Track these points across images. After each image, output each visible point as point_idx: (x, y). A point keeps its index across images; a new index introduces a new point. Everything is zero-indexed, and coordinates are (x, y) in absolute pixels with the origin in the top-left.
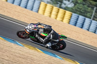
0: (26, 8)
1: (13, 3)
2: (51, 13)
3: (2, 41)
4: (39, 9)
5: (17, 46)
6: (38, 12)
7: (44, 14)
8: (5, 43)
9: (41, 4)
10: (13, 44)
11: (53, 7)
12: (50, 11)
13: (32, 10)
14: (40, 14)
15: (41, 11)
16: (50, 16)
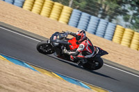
0: (95, 33)
1: (76, 27)
2: (130, 41)
3: (59, 81)
4: (113, 35)
5: (81, 88)
6: (112, 40)
7: (120, 43)
8: (65, 83)
9: (117, 28)
10: (75, 86)
11: (133, 33)
12: (129, 38)
13: (103, 36)
14: (115, 43)
15: (116, 39)
16: (129, 46)
